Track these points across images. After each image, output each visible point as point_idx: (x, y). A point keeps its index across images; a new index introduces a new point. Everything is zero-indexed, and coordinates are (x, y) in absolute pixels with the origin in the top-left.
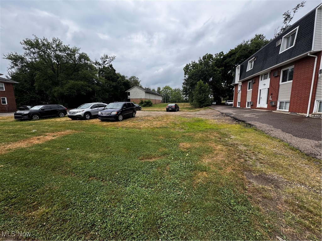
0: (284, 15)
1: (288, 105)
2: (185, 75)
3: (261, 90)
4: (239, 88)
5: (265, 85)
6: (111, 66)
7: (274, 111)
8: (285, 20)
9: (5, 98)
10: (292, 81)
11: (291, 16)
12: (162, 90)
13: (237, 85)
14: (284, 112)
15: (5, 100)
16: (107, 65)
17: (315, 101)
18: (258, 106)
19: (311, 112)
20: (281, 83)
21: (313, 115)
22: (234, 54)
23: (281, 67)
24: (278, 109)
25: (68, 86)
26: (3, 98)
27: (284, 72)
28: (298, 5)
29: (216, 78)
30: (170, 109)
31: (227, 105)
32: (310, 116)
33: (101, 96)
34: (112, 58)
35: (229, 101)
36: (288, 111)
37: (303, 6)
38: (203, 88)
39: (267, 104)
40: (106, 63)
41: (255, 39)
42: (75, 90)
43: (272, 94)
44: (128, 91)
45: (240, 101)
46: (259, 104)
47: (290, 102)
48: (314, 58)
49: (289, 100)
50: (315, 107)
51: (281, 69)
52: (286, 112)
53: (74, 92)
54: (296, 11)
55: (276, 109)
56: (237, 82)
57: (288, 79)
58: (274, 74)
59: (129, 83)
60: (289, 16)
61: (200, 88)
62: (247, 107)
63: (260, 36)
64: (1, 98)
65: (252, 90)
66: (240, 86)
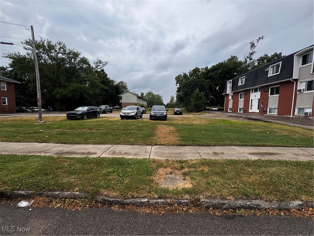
0: (250, 43)
1: (276, 111)
2: (176, 84)
3: (252, 100)
4: (230, 98)
5: (255, 96)
6: (103, 71)
7: (265, 115)
8: (251, 47)
9: (5, 99)
10: (278, 95)
11: (255, 45)
12: (145, 96)
13: (228, 95)
14: (274, 115)
15: (5, 100)
16: (100, 69)
17: (296, 108)
18: (250, 111)
19: (293, 114)
20: (269, 96)
21: (295, 117)
22: (217, 69)
23: (269, 86)
24: (268, 113)
25: (71, 88)
26: (4, 98)
27: (271, 88)
28: (260, 38)
29: (206, 88)
30: (178, 113)
31: (212, 110)
32: (293, 117)
33: (95, 99)
34: (104, 63)
35: (213, 108)
36: (277, 114)
37: (263, 39)
38: (199, 96)
39: (258, 109)
40: (99, 67)
41: (231, 59)
42: (78, 92)
43: (262, 103)
44: (120, 96)
45: (231, 107)
46: (251, 109)
47: (278, 109)
48: (294, 82)
49: (277, 107)
50: (295, 111)
51: (269, 87)
52: (275, 115)
53: (77, 95)
54: (258, 42)
55: (266, 113)
56: (228, 93)
57: (275, 93)
58: (264, 90)
59: (119, 87)
60: (253, 44)
61: (197, 96)
62: (239, 112)
63: (235, 57)
64: (2, 97)
65: (244, 99)
66: (231, 96)
